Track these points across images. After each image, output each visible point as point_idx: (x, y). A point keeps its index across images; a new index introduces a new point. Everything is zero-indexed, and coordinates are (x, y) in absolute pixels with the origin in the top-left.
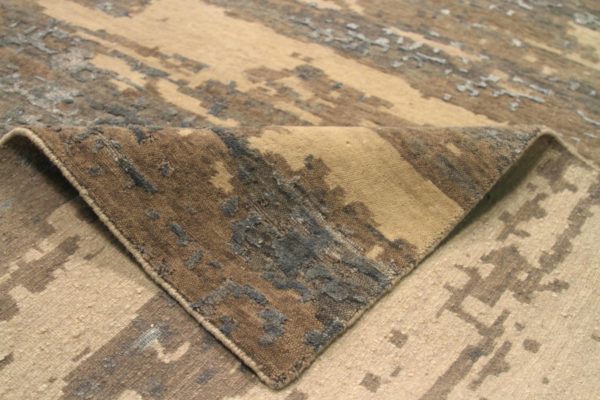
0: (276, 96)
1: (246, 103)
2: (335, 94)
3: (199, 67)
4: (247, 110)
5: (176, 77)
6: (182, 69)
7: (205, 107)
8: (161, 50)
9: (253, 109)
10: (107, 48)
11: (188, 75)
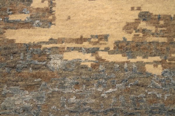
0: (144, 36)
1: (137, 46)
2: (162, 22)
3: (106, 37)
4: (140, 49)
5: (102, 47)
6: (101, 42)
7: (124, 56)
8: (84, 37)
9: (141, 47)
10: (64, 48)
11: (106, 44)
